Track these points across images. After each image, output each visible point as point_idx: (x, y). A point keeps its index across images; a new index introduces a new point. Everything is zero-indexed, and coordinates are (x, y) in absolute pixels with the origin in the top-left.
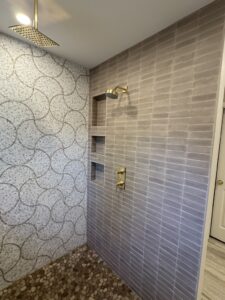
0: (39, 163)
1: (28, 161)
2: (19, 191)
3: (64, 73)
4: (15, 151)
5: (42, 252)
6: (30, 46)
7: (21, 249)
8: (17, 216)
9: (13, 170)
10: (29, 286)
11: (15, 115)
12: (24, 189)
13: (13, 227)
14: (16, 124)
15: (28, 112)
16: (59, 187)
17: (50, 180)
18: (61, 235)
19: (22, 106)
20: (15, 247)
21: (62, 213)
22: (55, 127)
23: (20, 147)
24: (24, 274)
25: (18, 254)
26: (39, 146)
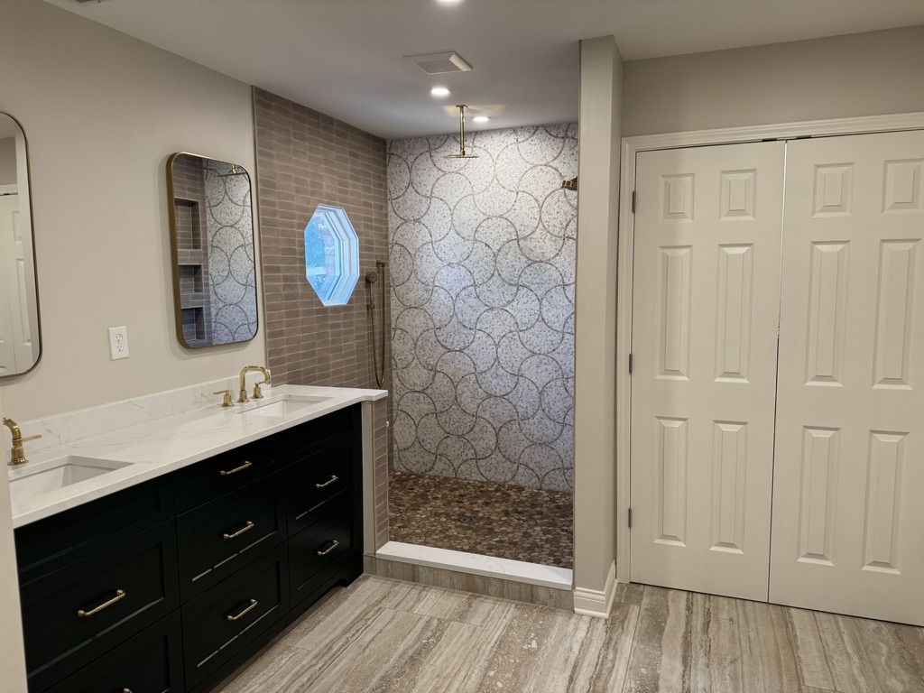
0: (524, 307)
1: (509, 302)
2: (497, 346)
3: (567, 149)
4: (494, 288)
5: (525, 458)
6: (514, 130)
7: (497, 435)
8: (494, 382)
9: (491, 314)
10: (497, 490)
11: (495, 235)
12: (503, 345)
13: (489, 396)
14: (495, 248)
15: (511, 229)
16: (555, 355)
17: (540, 339)
18: (559, 445)
19: (503, 221)
20: (491, 429)
21: (560, 405)
22: (549, 248)
23: (499, 281)
24: (501, 478)
25: (494, 441)
26: (523, 280)
